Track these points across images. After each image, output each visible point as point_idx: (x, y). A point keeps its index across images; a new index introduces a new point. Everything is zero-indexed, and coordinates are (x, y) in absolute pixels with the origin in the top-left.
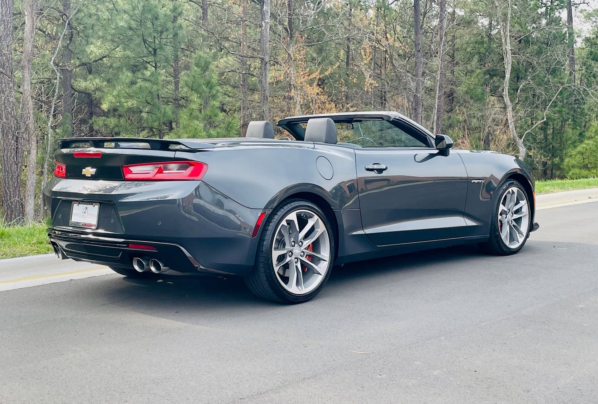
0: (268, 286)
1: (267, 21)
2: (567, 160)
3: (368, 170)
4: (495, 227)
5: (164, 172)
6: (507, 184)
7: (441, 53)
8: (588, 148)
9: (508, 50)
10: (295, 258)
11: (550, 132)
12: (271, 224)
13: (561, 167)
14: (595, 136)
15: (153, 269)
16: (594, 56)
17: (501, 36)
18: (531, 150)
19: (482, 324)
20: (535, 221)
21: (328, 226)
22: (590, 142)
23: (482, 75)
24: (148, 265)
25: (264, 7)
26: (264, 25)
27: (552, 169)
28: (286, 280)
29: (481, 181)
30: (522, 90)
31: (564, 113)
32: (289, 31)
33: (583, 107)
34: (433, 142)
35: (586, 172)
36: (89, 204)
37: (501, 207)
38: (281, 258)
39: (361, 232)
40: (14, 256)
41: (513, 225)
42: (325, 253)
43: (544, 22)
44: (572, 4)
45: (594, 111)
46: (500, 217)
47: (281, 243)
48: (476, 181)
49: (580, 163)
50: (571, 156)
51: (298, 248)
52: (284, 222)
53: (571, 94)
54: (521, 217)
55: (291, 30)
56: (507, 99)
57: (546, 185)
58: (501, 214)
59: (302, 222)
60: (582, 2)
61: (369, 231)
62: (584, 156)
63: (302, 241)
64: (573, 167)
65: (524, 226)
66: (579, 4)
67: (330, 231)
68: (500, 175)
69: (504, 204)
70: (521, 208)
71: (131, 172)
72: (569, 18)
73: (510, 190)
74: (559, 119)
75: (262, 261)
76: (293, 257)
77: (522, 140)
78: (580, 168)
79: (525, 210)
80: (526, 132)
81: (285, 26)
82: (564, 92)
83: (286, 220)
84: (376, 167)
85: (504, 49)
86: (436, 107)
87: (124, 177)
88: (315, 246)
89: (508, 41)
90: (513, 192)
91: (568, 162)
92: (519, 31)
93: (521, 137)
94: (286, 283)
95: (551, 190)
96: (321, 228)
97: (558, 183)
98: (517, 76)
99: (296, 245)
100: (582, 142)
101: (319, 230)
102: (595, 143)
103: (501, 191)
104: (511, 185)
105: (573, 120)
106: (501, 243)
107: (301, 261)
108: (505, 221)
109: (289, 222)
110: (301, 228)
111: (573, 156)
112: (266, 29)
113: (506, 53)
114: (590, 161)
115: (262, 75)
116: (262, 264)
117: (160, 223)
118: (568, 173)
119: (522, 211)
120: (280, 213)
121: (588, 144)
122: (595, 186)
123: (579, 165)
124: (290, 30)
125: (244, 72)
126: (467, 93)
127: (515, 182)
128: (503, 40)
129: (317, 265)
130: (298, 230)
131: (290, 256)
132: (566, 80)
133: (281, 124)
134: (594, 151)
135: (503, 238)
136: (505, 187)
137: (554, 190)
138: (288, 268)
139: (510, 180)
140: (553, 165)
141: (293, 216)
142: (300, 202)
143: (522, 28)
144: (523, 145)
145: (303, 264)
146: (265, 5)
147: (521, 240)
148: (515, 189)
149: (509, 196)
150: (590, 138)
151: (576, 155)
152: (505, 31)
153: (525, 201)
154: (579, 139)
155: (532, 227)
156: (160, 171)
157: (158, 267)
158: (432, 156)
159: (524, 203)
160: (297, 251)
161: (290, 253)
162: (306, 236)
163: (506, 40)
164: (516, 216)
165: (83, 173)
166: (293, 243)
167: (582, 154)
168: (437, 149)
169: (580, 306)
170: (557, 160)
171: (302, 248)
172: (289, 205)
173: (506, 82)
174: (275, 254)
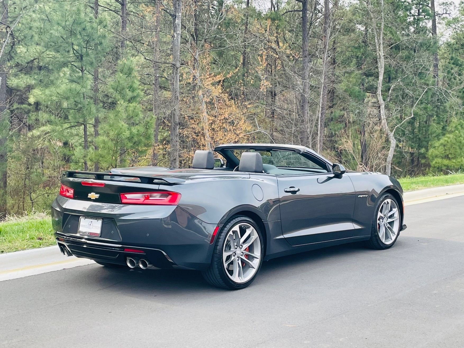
0: (219, 277)
1: (178, 32)
2: (431, 151)
3: (286, 192)
4: (375, 229)
5: (150, 198)
6: (384, 196)
7: (325, 60)
8: (449, 141)
9: (381, 56)
10: (237, 257)
11: (417, 125)
12: (222, 234)
13: (427, 156)
14: (455, 131)
15: (141, 266)
16: (455, 61)
17: (375, 43)
18: (400, 142)
19: (369, 305)
20: (404, 223)
21: (260, 234)
22: (451, 136)
23: (359, 76)
24: (138, 263)
25: (176, 20)
26: (175, 36)
27: (419, 157)
28: (231, 273)
29: (364, 196)
30: (394, 90)
31: (428, 110)
32: (195, 38)
33: (445, 105)
34: (331, 168)
35: (447, 162)
36: (94, 219)
37: (379, 214)
38: (229, 257)
39: (281, 237)
40: (17, 250)
41: (388, 227)
42: (257, 253)
43: (412, 29)
44: (436, 14)
45: (453, 109)
46: (378, 222)
47: (229, 247)
48: (361, 196)
49: (442, 154)
50: (434, 147)
51: (239, 250)
52: (231, 233)
53: (434, 94)
54: (394, 221)
55: (197, 37)
56: (380, 98)
57: (412, 183)
58: (379, 220)
59: (243, 231)
60: (444, 13)
61: (286, 236)
62: (445, 147)
63: (242, 245)
64: (436, 156)
65: (396, 228)
66: (442, 14)
67: (262, 237)
68: (379, 190)
69: (381, 212)
70: (394, 214)
71: (126, 198)
72: (433, 26)
73: (386, 201)
74: (424, 114)
75: (216, 260)
76: (236, 256)
77: (393, 133)
78: (442, 158)
79: (397, 215)
80: (396, 127)
81: (192, 33)
82: (428, 92)
83: (233, 231)
84: (292, 189)
85: (378, 54)
86: (321, 105)
87: (121, 202)
88: (251, 248)
89: (382, 48)
90: (388, 203)
91: (432, 152)
92: (390, 39)
93: (391, 131)
94: (231, 275)
95: (416, 188)
96: (255, 236)
97: (422, 181)
98: (389, 78)
99: (238, 248)
100: (444, 135)
101: (254, 237)
102: (455, 137)
103: (379, 202)
104: (386, 198)
105: (437, 116)
106: (379, 242)
107: (241, 259)
108: (382, 224)
109: (234, 232)
110: (242, 236)
111: (436, 147)
112: (178, 40)
113: (380, 58)
114: (450, 152)
115: (174, 78)
116: (216, 262)
117: (148, 235)
118: (432, 162)
119: (394, 216)
120: (228, 226)
121: (449, 138)
122: (451, 184)
123: (441, 155)
124: (196, 35)
125: (158, 76)
126: (346, 91)
127: (389, 195)
128: (377, 47)
129: (252, 262)
130: (240, 237)
131: (234, 256)
132: (430, 82)
133: (216, 150)
134: (454, 144)
135: (380, 236)
136: (382, 199)
137: (418, 188)
138: (233, 264)
139: (386, 194)
140: (420, 154)
141: (236, 228)
142: (242, 218)
143: (393, 36)
144: (393, 138)
145: (243, 261)
146: (176, 19)
147: (394, 238)
148: (389, 200)
149: (385, 206)
150: (451, 132)
151: (438, 147)
152: (378, 38)
153: (397, 208)
154: (442, 132)
155: (402, 228)
156: (147, 198)
157: (145, 265)
158: (330, 178)
159: (396, 211)
160: (238, 252)
161: (234, 254)
162: (245, 242)
163: (379, 47)
164: (390, 220)
165: (89, 197)
166: (236, 247)
167: (444, 146)
168: (334, 174)
169: (435, 292)
170: (423, 150)
171: (242, 250)
172: (234, 220)
173: (380, 83)
174: (225, 255)
